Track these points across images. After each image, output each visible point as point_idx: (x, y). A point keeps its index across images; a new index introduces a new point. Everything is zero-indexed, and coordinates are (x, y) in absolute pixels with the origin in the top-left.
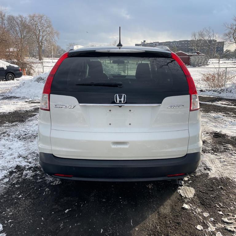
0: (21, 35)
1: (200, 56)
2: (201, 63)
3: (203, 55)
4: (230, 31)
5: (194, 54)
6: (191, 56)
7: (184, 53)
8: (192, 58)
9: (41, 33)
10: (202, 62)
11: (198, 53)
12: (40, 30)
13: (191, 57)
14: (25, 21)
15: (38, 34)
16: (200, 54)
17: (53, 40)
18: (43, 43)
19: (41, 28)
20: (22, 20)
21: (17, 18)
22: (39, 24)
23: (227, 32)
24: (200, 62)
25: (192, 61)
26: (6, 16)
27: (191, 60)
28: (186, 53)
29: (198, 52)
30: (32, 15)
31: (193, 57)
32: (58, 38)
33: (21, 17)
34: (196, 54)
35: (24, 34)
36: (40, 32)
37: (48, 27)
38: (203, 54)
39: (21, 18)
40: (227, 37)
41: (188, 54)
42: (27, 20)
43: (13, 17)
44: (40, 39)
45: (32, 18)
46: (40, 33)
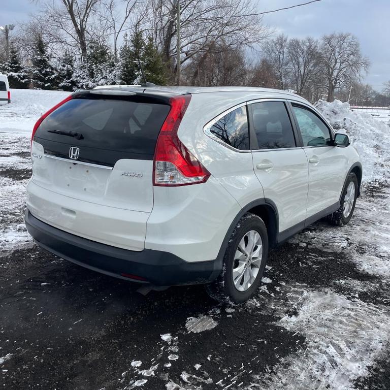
0: (305, 69)
9: (338, 66)
12: (336, 60)
14: (316, 47)
15: (332, 66)
17: (357, 75)
18: (338, 81)
19: (339, 57)
20: (311, 46)
21: (304, 43)
22: (337, 50)
26: (288, 41)
30: (328, 35)
32: (367, 72)
33: (309, 40)
35: (310, 68)
36: (336, 63)
37: (353, 54)
39: (310, 43)
42: (318, 46)
43: (297, 42)
44: (335, 74)
45: (329, 40)
46: (335, 65)
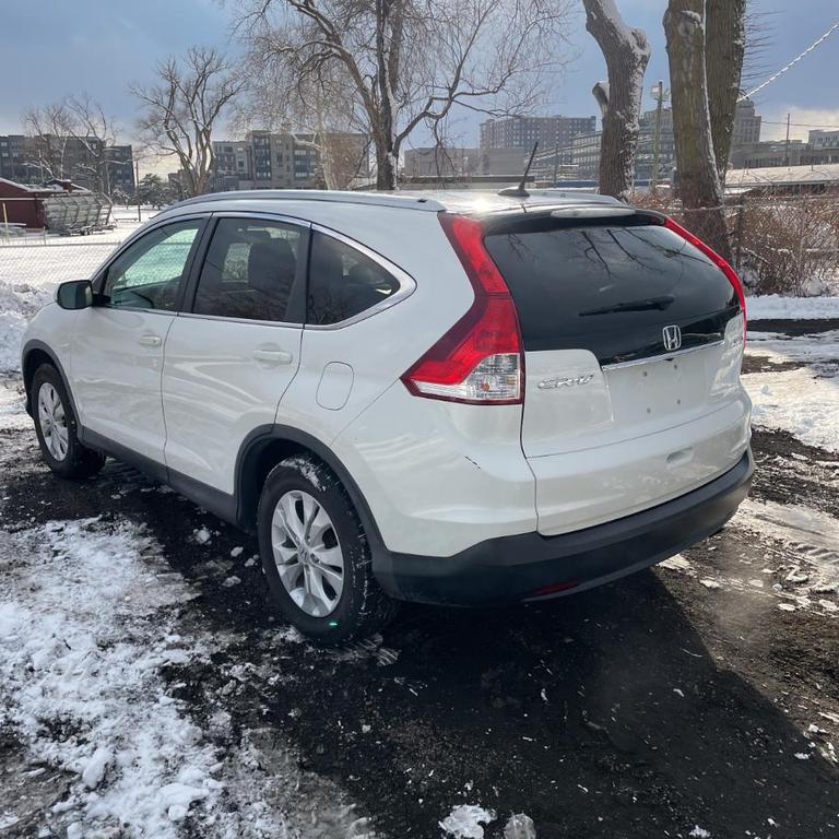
1: (78, 195)
2: (86, 223)
3: (88, 195)
4: (154, 112)
5: (52, 190)
6: (47, 195)
7: (16, 185)
8: (51, 206)
10: (90, 217)
11: (65, 186)
13: (46, 201)
16: (76, 188)
23: (145, 114)
24: (84, 219)
25: (51, 214)
27: (48, 213)
28: (21, 186)
29: (66, 183)
31: (52, 200)
34: (59, 189)
38: (86, 191)
40: (149, 133)
41: (29, 190)
